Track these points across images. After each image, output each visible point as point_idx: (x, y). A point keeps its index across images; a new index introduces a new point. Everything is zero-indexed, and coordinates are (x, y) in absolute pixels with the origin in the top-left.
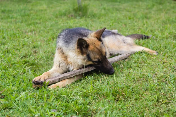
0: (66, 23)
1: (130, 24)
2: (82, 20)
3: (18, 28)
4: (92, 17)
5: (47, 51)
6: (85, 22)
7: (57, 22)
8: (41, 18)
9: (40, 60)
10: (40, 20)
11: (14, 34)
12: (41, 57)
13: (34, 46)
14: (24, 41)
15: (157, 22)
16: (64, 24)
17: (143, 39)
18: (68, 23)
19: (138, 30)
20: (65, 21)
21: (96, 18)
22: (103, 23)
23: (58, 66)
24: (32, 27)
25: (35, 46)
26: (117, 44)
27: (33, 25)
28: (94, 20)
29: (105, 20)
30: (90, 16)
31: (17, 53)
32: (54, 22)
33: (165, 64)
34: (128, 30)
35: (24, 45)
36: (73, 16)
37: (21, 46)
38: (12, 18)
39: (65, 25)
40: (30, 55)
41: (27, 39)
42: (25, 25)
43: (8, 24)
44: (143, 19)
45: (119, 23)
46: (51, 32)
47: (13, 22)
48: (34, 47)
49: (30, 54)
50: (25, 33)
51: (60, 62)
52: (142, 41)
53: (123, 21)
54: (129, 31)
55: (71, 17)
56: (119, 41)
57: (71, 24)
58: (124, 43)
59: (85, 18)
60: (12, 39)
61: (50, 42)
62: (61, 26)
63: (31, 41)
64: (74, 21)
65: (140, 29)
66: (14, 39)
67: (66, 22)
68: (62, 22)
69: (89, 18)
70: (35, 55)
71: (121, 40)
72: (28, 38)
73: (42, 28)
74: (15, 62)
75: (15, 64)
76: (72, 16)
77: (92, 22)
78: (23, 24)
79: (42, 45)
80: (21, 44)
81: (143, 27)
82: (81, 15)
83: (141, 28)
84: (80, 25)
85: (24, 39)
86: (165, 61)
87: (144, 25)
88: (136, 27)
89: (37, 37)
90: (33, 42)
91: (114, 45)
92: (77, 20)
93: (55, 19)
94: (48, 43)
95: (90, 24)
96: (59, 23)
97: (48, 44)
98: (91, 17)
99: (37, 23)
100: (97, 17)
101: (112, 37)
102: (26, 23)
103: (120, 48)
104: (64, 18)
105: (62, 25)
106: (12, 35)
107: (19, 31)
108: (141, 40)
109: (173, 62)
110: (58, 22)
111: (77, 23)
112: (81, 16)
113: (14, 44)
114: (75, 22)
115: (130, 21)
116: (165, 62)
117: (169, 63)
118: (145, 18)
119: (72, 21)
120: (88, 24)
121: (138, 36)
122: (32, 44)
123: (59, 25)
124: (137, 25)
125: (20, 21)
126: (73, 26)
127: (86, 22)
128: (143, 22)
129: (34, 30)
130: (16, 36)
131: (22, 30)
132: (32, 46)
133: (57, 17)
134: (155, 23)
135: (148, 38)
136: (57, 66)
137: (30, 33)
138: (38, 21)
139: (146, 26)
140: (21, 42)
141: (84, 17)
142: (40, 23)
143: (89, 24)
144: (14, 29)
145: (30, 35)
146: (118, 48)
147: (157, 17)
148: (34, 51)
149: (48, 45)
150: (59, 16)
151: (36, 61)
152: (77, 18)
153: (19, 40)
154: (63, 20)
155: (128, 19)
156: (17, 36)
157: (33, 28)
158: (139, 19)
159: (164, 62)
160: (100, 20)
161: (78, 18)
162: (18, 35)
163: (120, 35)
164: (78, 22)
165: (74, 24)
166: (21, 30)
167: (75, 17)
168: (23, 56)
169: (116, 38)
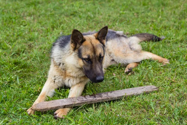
1: (143, 12)
2: (90, 3)
3: (16, 9)
5: (42, 47)
6: (92, 5)
9: (33, 60)
11: (10, 17)
12: (34, 56)
13: (29, 37)
14: (20, 29)
15: (174, 12)
18: (73, 5)
19: (150, 23)
22: (112, 9)
23: (53, 81)
25: (31, 38)
26: (122, 50)
27: (34, 6)
28: (104, 3)
29: (116, 4)
31: (10, 47)
32: (57, 3)
33: (173, 84)
34: (139, 23)
35: (18, 35)
37: (15, 37)
39: (70, 8)
40: (23, 52)
41: (24, 27)
42: (25, 5)
43: (7, 1)
45: (130, 11)
46: (52, 20)
48: (30, 40)
49: (23, 50)
50: (23, 17)
51: (56, 77)
52: (151, 45)
53: (135, 8)
54: (140, 25)
56: (124, 46)
57: (76, 8)
58: (131, 49)
60: (7, 25)
62: (65, 10)
63: (27, 30)
64: (81, 4)
66: (9, 25)
70: (29, 51)
71: (127, 44)
72: (25, 26)
73: (43, 11)
74: (4, 62)
75: (4, 64)
77: (101, 7)
78: (23, 3)
79: (39, 36)
80: (15, 34)
81: (156, 19)
83: (154, 20)
84: (87, 10)
85: (20, 26)
87: (159, 16)
88: (149, 20)
90: (29, 32)
91: (119, 51)
92: (83, 2)
94: (46, 34)
96: (64, 5)
97: (46, 36)
99: (39, 3)
101: (116, 41)
103: (126, 56)
105: (66, 8)
106: (8, 19)
108: (151, 43)
109: (182, 82)
110: (62, 4)
111: (84, 8)
113: (8, 33)
114: (82, 6)
116: (173, 82)
117: (178, 85)
118: (161, 6)
121: (148, 36)
122: (28, 34)
123: (63, 7)
124: (151, 16)
128: (158, 12)
129: (33, 14)
130: (11, 22)
132: (27, 38)
134: (171, 14)
135: (159, 40)
136: (51, 81)
137: (28, 18)
139: (160, 19)
140: (16, 30)
142: (42, 3)
143: (97, 9)
144: (11, 10)
146: (124, 55)
148: (29, 45)
149: (46, 38)
151: (29, 62)
155: (142, 5)
157: (32, 10)
158: (154, 6)
159: (171, 82)
160: (110, 4)
162: (14, 20)
163: (125, 37)
164: (85, 5)
165: (80, 8)
166: (19, 13)
168: (15, 53)
169: (121, 42)
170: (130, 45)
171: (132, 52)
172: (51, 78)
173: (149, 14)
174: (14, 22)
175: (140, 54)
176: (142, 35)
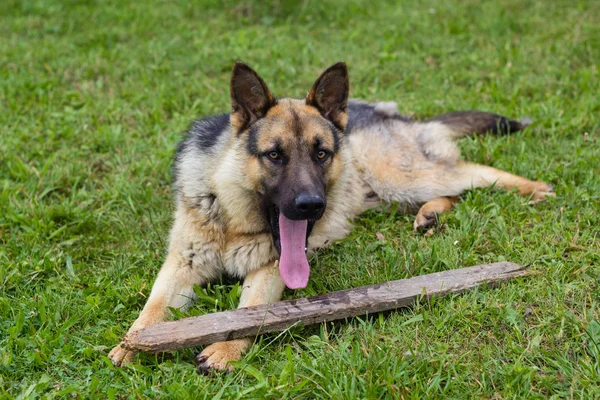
0: (223, 45)
1: (453, 54)
2: (281, 34)
3: (47, 59)
4: (319, 18)
5: (140, 169)
6: (289, 39)
7: (189, 35)
8: (133, 19)
9: (112, 209)
10: (127, 24)
11: (27, 86)
12: (116, 194)
13: (95, 141)
14: (62, 119)
15: (553, 49)
16: (212, 46)
17: (495, 133)
18: (227, 42)
19: (480, 84)
20: (221, 33)
21: (333, 25)
22: (354, 47)
23: (187, 262)
24: (96, 58)
25: (100, 143)
27: (101, 50)
28: (325, 30)
29: (365, 32)
30: (309, 18)
31: (34, 174)
32: (177, 38)
33: (574, 256)
34: (446, 85)
35: (59, 137)
36: (250, 12)
37: (49, 141)
38: (27, 13)
39: (217, 50)
40: (80, 186)
41: (75, 112)
42: (72, 47)
43: (14, 39)
44: (502, 33)
45: (412, 51)
46: (163, 86)
47: (29, 33)
48: (98, 149)
49: (78, 179)
50: (70, 81)
51: (195, 247)
52: (491, 144)
53: (427, 42)
54: (447, 91)
55: (240, 15)
56: (404, 147)
57: (238, 50)
58: (427, 156)
59: (292, 22)
60: (19, 107)
61: (157, 127)
62: (202, 57)
63: (87, 120)
64: (252, 36)
65: (488, 80)
66: (27, 108)
67: (221, 37)
68: (208, 36)
69: (304, 22)
70: (97, 181)
71: (411, 140)
72: (77, 108)
73: (134, 64)
74: (21, 216)
75: (19, 224)
76: (245, 12)
77: (317, 43)
78: (65, 41)
79: (128, 137)
80: (49, 132)
81: (498, 70)
82: (276, 11)
83: (492, 75)
84: (272, 53)
85: (61, 109)
86: (573, 245)
87: (505, 61)
88: (474, 74)
89: (112, 102)
90: (94, 126)
91: (388, 164)
92: (260, 32)
93: (183, 23)
94: (148, 131)
95: (309, 51)
96: (197, 41)
97: (148, 136)
98: (314, 18)
99: (116, 39)
100: (334, 19)
101: (378, 134)
102: (79, 37)
104: (215, 22)
105: (206, 50)
106: (21, 92)
107: (46, 72)
108: (489, 138)
110: (191, 39)
111: (262, 47)
112: (278, 16)
113: (25, 131)
114: (255, 41)
115: (452, 41)
116: (573, 250)
117: (588, 256)
118: (509, 32)
119: (243, 33)
120: (301, 47)
121: (476, 120)
122: (90, 132)
123: (195, 50)
124: (481, 63)
125: (57, 28)
126: (248, 58)
127: (295, 43)
128: (501, 49)
129: (103, 72)
130: (34, 98)
131: (60, 71)
132: (89, 145)
133: (190, 15)
134: (543, 55)
136: (180, 263)
137: (85, 85)
138: (121, 31)
139: (510, 70)
140: (52, 122)
141: (289, 19)
142: (127, 40)
143: (305, 51)
144: (31, 65)
145: (89, 90)
146: (407, 176)
147: (554, 29)
148: (95, 166)
149: (150, 141)
150: (197, 13)
151: (99, 213)
152: (261, 24)
153: (47, 113)
154: (210, 29)
156: (37, 96)
157: (98, 62)
158: (487, 32)
159: (567, 251)
160: (345, 33)
161: (267, 20)
162: (41, 92)
164: (266, 38)
165: (250, 48)
166: (55, 70)
167: (257, 21)
168: (53, 189)
169: (392, 134)
170: (422, 145)
171: (430, 164)
172: (181, 254)
173: (474, 57)
174: (41, 98)
175: (456, 169)
176: (458, 118)
